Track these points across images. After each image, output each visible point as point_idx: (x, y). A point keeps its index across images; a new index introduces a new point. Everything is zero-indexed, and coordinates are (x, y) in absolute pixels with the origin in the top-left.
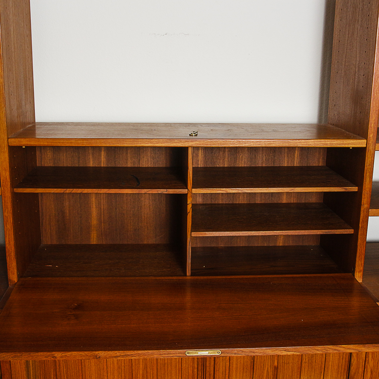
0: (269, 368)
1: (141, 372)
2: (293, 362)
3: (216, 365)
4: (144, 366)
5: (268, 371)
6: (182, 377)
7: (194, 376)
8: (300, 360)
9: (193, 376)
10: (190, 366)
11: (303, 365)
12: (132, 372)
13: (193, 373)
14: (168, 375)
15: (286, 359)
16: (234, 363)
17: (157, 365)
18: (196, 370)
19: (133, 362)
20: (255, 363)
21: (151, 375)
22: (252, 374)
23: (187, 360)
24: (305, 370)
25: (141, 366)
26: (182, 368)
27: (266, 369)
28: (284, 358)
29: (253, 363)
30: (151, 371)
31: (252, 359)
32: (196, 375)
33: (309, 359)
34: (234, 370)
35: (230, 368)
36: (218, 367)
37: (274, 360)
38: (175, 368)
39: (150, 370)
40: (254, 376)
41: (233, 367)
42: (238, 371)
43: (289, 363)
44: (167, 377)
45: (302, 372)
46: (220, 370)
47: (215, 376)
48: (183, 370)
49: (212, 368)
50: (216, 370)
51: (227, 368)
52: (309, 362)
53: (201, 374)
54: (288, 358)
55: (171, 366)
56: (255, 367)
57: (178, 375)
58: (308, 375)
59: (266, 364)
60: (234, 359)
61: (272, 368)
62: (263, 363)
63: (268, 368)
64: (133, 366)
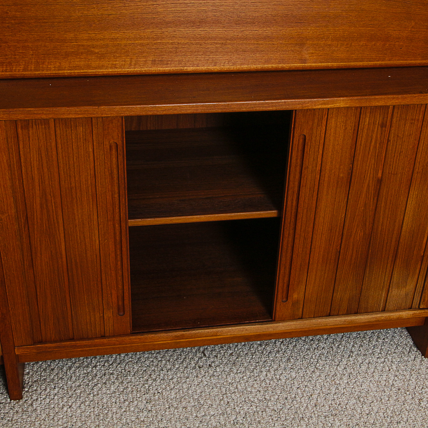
0: (371, 182)
1: (38, 201)
2: (402, 173)
3: (302, 178)
4: (41, 192)
5: (368, 185)
6: (98, 206)
7: (115, 204)
8: (411, 170)
9: (113, 203)
10: (109, 191)
11: (415, 175)
12: (25, 200)
13: (112, 199)
14: (77, 204)
15: (393, 168)
16: (327, 175)
17: (60, 190)
18: (116, 196)
19: (25, 187)
20: (354, 174)
21: (53, 204)
22: (348, 189)
23: (103, 182)
24: (416, 183)
25: (37, 192)
26: (97, 192)
27: (367, 181)
28: (391, 167)
29: (350, 175)
30: (52, 199)
31: (350, 170)
32: (117, 203)
33: (423, 169)
34: (326, 185)
35: (321, 182)
36: (305, 182)
37: (378, 170)
38: (87, 193)
39: (51, 197)
40: (350, 192)
41: (324, 180)
42: (330, 186)
43: (396, 174)
44: (76, 207)
45: (412, 185)
46: (307, 186)
47: (300, 193)
48: (98, 195)
49: (297, 183)
50: (301, 186)
51: (317, 183)
52: (422, 172)
53: (124, 200)
54: (397, 167)
55: (81, 191)
56: (353, 180)
57: (91, 203)
58: (420, 189)
59: (367, 175)
60: (327, 171)
61: (374, 181)
62: (364, 174)
63: (369, 181)
64: (25, 192)
